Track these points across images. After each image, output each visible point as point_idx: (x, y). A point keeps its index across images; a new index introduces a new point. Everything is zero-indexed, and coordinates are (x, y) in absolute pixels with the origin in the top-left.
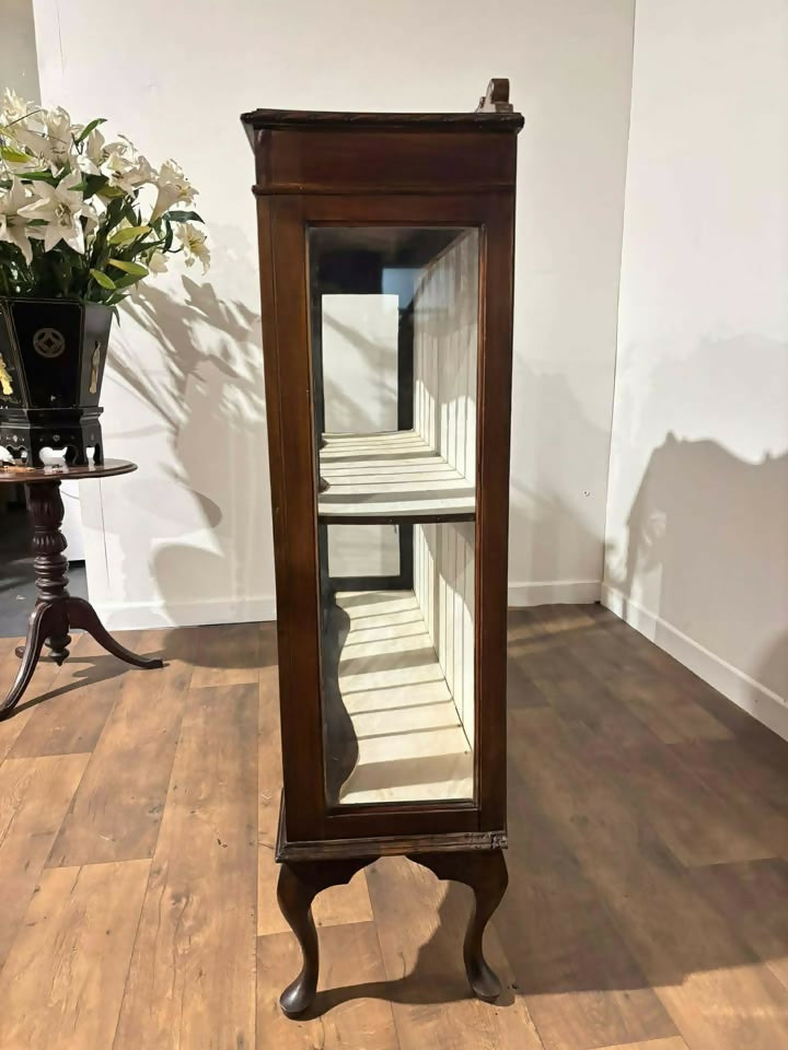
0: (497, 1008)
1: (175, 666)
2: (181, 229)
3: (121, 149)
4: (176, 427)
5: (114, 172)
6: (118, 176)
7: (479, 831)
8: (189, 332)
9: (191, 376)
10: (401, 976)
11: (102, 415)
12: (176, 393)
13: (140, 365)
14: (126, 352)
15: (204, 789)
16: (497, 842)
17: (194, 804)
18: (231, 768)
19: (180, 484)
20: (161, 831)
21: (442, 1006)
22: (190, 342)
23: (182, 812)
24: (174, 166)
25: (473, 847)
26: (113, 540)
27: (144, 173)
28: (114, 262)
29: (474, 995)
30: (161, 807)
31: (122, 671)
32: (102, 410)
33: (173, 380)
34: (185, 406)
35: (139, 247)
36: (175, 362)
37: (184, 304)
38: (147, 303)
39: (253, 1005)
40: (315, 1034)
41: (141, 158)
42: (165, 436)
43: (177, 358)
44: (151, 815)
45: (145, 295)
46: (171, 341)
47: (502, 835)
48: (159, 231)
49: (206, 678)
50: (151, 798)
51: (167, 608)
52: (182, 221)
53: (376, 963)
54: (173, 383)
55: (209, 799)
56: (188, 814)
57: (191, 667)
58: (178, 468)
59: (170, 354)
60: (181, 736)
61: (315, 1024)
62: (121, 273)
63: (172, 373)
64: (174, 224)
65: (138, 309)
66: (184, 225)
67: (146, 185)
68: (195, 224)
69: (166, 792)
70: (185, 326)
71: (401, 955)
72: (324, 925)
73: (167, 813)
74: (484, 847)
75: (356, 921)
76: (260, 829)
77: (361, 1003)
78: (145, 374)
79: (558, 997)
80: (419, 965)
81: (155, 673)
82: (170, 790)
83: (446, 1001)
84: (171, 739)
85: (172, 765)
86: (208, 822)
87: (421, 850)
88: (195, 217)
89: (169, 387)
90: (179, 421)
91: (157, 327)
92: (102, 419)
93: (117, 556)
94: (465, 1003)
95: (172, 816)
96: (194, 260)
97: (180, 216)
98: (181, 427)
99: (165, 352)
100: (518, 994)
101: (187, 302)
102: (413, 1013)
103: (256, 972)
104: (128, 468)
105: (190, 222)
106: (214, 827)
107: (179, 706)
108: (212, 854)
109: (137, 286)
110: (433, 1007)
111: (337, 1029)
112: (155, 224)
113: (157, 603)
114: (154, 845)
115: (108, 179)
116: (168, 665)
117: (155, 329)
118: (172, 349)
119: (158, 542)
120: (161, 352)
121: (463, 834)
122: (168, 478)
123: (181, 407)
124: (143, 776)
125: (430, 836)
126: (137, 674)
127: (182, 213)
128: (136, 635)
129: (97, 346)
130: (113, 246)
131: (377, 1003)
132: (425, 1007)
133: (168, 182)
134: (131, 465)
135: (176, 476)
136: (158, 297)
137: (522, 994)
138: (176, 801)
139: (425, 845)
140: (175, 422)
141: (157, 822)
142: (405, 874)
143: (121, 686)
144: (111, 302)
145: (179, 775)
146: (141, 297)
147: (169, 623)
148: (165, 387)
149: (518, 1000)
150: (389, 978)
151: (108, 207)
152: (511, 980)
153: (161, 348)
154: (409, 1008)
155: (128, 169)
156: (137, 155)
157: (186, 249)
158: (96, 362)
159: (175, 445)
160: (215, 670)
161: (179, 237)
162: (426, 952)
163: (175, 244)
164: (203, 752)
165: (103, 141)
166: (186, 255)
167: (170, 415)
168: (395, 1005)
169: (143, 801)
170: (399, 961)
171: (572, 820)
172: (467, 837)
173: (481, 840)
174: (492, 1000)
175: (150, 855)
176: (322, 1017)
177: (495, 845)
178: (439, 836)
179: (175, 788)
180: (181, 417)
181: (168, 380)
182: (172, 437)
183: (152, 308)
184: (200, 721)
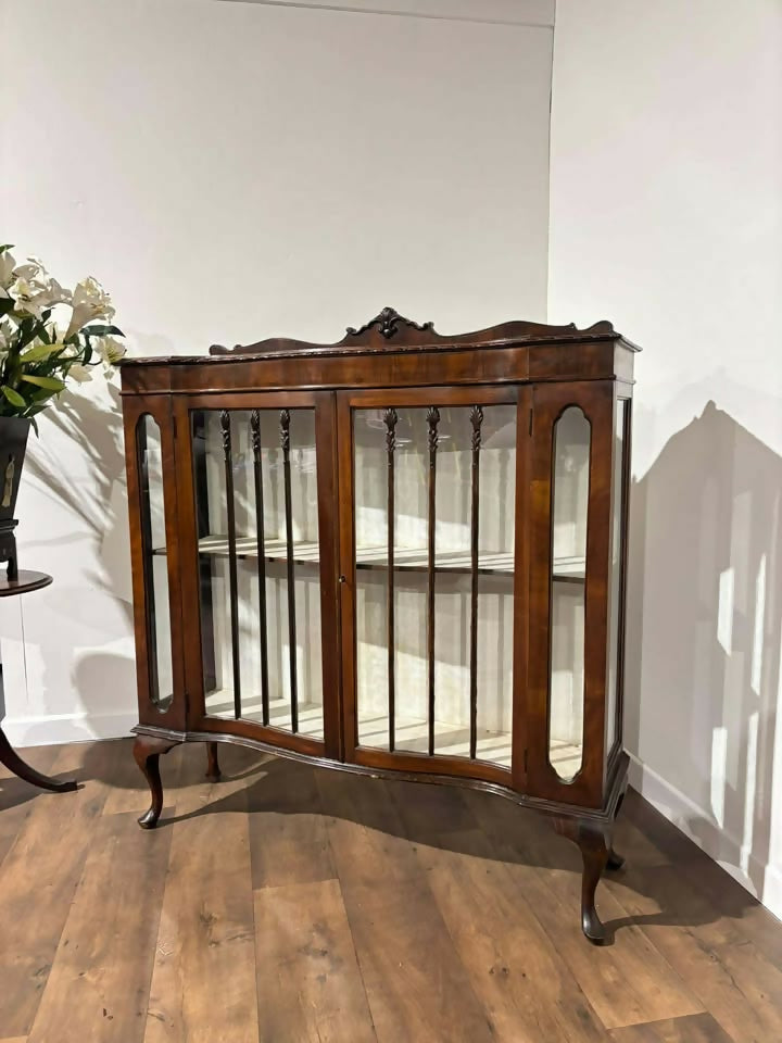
1: (92, 788)
2: (101, 344)
3: (33, 271)
4: (100, 534)
5: (20, 296)
6: (26, 299)
8: (115, 439)
9: (116, 482)
11: (16, 527)
12: (101, 499)
13: (64, 472)
14: (50, 460)
15: (98, 941)
17: (85, 963)
18: (131, 915)
19: (104, 591)
20: (43, 999)
22: (116, 450)
23: (70, 973)
24: (94, 283)
26: (33, 650)
27: (54, 294)
28: (27, 378)
30: (46, 970)
31: (30, 796)
32: (17, 522)
33: (98, 485)
34: (110, 512)
35: (55, 361)
36: (101, 469)
37: (111, 411)
38: (72, 411)
41: (52, 280)
42: (90, 542)
43: (102, 464)
44: (35, 978)
45: (69, 402)
46: (97, 448)
48: (78, 344)
49: (121, 802)
50: (38, 957)
51: (89, 720)
52: (101, 335)
54: (99, 490)
55: (101, 958)
56: (75, 978)
57: (107, 787)
58: (102, 574)
59: (95, 460)
60: (83, 875)
62: (36, 388)
63: (98, 480)
64: (93, 340)
65: (62, 416)
66: (103, 340)
67: (57, 306)
68: (116, 338)
69: (56, 948)
70: (110, 433)
73: (54, 974)
76: (152, 995)
78: (68, 479)
81: (68, 797)
82: (60, 945)
84: (72, 883)
85: (68, 914)
86: (97, 987)
88: (115, 331)
89: (94, 493)
90: (104, 528)
91: (81, 433)
92: (17, 532)
93: (37, 667)
95: (58, 979)
96: (113, 373)
97: (99, 331)
98: (106, 534)
99: (90, 459)
101: (113, 409)
104: (44, 582)
105: (109, 336)
106: (101, 993)
107: (85, 839)
108: (94, 1029)
109: (58, 397)
112: (72, 339)
113: (78, 715)
114: (32, 1019)
115: (14, 301)
116: (83, 786)
117: (80, 437)
118: (97, 455)
119: (79, 651)
120: (86, 459)
122: (91, 585)
123: (106, 513)
124: (33, 930)
126: (47, 798)
127: (102, 327)
128: (54, 752)
129: (10, 460)
130: (27, 364)
133: (83, 302)
134: (45, 580)
135: (99, 582)
136: (82, 404)
138: (65, 961)
140: (99, 528)
141: (41, 987)
143: (28, 815)
144: (28, 414)
145: (72, 928)
146: (66, 404)
147: (91, 735)
148: (90, 494)
151: (20, 326)
153: (87, 455)
155: (35, 293)
156: (48, 278)
157: (106, 363)
158: (10, 475)
159: (100, 552)
160: (132, 792)
161: (98, 351)
163: (95, 357)
164: (104, 896)
165: (14, 264)
166: (105, 368)
167: (94, 522)
169: (29, 961)
171: (491, 972)
175: (26, 1031)
179: (66, 943)
180: (107, 523)
181: (93, 488)
182: (97, 543)
183: (78, 416)
184: (106, 856)
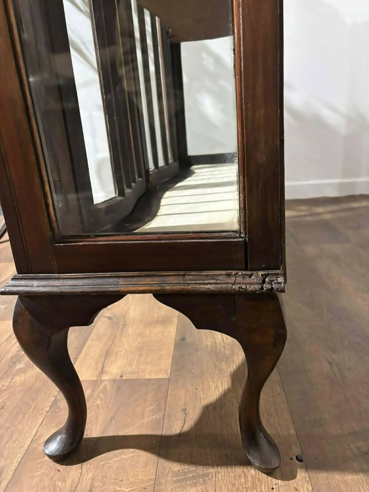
0: (275, 481)
7: (246, 269)
10: (178, 431)
16: (271, 282)
21: (211, 470)
25: (236, 287)
29: (248, 463)
39: (28, 442)
40: (69, 482)
47: (277, 275)
53: (158, 416)
61: (74, 470)
71: (184, 410)
72: (124, 378)
74: (251, 288)
75: (153, 376)
77: (129, 454)
79: (349, 477)
80: (199, 423)
83: (218, 465)
87: (168, 287)
94: (239, 470)
100: (302, 468)
102: (177, 474)
103: (47, 412)
110: (200, 470)
111: (93, 480)
121: (224, 272)
125: (182, 273)
131: (143, 457)
132: (193, 468)
137: (307, 468)
139: (173, 282)
142: (209, 343)
149: (301, 474)
150: (165, 432)
152: (296, 451)
154: (176, 467)
162: (209, 411)
168: (162, 461)
170: (180, 415)
172: (229, 275)
173: (248, 280)
174: (270, 472)
176: (85, 463)
177: (267, 286)
178: (193, 273)
